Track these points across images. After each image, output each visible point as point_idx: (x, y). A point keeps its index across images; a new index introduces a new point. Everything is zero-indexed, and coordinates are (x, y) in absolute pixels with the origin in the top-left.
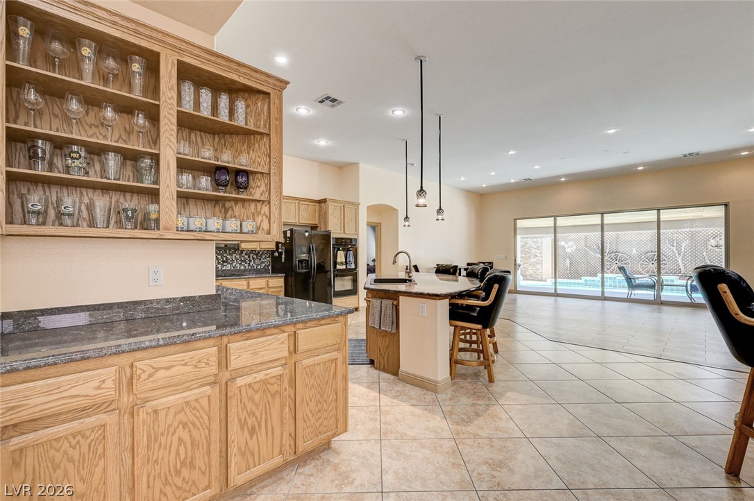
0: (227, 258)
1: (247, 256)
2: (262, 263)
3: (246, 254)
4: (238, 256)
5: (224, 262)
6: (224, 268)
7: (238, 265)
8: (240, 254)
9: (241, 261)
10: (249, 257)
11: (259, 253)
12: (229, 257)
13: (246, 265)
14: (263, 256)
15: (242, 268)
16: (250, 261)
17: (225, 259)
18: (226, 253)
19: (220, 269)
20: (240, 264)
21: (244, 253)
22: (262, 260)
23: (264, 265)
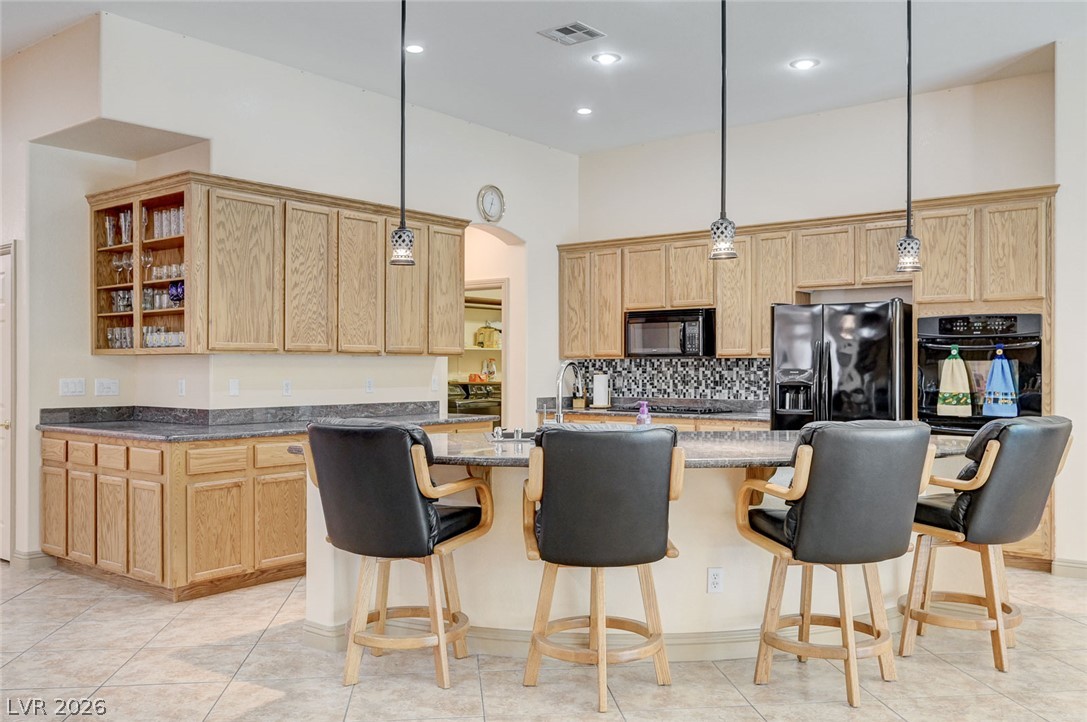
0: (721, 377)
1: (760, 373)
3: (759, 368)
4: (742, 372)
5: (716, 383)
7: (742, 392)
8: (748, 368)
13: (760, 392)
15: (751, 398)
17: (718, 379)
18: (720, 364)
19: (709, 398)
20: (747, 389)
21: (756, 364)
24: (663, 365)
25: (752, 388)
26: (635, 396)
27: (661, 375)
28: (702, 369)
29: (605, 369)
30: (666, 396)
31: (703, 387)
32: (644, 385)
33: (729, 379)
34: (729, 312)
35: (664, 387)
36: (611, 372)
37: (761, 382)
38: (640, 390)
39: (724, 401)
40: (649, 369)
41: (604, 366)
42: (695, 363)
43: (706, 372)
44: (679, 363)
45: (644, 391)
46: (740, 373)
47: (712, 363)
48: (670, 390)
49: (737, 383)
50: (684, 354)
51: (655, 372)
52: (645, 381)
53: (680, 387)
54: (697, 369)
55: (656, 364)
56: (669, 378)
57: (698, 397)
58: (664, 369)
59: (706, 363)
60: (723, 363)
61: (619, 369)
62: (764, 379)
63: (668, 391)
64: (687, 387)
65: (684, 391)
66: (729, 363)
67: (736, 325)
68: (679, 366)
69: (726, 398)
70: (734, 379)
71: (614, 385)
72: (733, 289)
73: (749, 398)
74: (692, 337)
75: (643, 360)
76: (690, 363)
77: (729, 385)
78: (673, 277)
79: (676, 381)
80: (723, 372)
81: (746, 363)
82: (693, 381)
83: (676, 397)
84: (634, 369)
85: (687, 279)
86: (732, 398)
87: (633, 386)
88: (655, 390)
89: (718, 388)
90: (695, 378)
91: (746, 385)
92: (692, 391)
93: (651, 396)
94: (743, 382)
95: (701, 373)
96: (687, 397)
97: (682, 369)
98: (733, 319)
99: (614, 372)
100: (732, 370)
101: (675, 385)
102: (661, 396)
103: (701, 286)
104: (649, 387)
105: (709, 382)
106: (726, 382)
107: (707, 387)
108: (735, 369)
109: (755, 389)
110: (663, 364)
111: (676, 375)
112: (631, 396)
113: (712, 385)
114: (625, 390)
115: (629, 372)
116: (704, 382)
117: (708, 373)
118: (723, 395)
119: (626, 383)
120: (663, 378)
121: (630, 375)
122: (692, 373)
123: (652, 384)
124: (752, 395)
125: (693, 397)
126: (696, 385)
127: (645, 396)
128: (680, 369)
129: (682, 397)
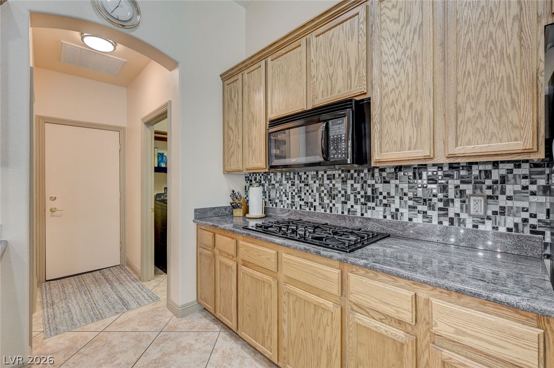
0: (374, 191)
2: (503, 211)
3: (431, 180)
4: (405, 186)
5: (368, 198)
6: (368, 215)
7: (405, 211)
9: (415, 198)
10: (444, 188)
11: (488, 174)
12: (380, 187)
13: (434, 214)
14: (510, 189)
16: (448, 202)
17: (369, 193)
18: (373, 175)
19: (359, 215)
22: (502, 201)
23: (510, 221)
24: (310, 178)
25: (421, 208)
26: (286, 207)
27: (307, 188)
28: (350, 182)
29: (263, 182)
30: (312, 209)
31: (351, 202)
32: (293, 197)
33: (385, 194)
34: (392, 97)
35: (311, 200)
36: (266, 185)
37: (435, 200)
38: (289, 202)
39: (378, 221)
40: (297, 182)
41: (262, 180)
42: (343, 175)
43: (355, 185)
44: (325, 175)
45: (293, 204)
46: (401, 186)
47: (362, 175)
48: (316, 204)
49: (397, 200)
50: (327, 162)
51: (302, 185)
52: (294, 194)
53: (326, 201)
54: (344, 182)
55: (304, 176)
56: (315, 191)
57: (346, 213)
58: (311, 182)
59: (355, 175)
60: (377, 174)
61: (273, 182)
62: (440, 196)
63: (314, 204)
64: (334, 202)
65: (331, 205)
66: (384, 174)
67: (405, 114)
68: (325, 178)
69: (381, 217)
70: (393, 194)
71: (269, 197)
72: (398, 61)
73: (415, 220)
74: (338, 140)
75: (292, 173)
76: (337, 176)
77: (385, 201)
78: (313, 72)
79: (323, 195)
80: (377, 186)
81: (411, 174)
82: (340, 195)
83: (323, 211)
84: (284, 182)
85: (331, 70)
86: (389, 218)
87: (284, 198)
88: (302, 203)
89: (369, 204)
90: (343, 192)
91: (411, 203)
92: (339, 206)
93: (298, 208)
94: (406, 198)
95: (349, 186)
96: (334, 212)
97: (328, 182)
98: (398, 106)
99: (269, 185)
100: (388, 182)
101: (322, 199)
102: (307, 209)
103: (349, 74)
104: (297, 199)
105: (359, 196)
106: (381, 197)
107: (356, 203)
108: (393, 182)
109: (425, 208)
110: (310, 176)
111: (323, 188)
112: (282, 207)
113: (363, 200)
114: (277, 201)
115: (281, 185)
116: (352, 197)
117: (358, 186)
118: (377, 213)
119: (278, 195)
120: (310, 191)
121: (282, 187)
122: (339, 186)
123: (300, 197)
124: (421, 216)
125: (340, 213)
126: (343, 199)
127: (294, 208)
128: (326, 182)
129: (328, 211)
